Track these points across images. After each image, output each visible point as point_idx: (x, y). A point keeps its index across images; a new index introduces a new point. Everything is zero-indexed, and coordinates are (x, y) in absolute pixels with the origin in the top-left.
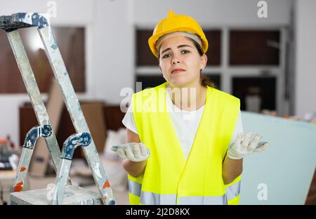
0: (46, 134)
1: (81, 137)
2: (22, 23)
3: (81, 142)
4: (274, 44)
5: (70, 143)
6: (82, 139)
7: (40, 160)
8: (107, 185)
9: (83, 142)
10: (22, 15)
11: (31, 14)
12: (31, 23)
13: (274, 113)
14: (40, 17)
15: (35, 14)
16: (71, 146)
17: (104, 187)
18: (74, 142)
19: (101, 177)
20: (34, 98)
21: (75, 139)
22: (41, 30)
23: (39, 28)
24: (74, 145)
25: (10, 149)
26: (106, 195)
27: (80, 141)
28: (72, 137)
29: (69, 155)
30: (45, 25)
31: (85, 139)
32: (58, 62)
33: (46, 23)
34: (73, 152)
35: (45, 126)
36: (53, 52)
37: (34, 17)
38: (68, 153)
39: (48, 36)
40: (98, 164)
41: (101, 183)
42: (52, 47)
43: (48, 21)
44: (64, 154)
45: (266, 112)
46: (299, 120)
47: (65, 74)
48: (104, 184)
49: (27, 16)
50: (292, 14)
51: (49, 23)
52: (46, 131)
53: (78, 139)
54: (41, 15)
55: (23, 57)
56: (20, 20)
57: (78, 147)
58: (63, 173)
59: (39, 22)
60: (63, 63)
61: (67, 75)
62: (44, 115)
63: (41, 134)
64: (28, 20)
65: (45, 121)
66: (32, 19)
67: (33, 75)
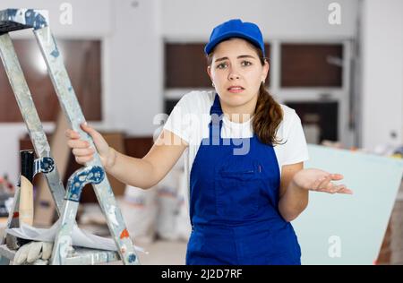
0: (46, 169)
1: (90, 172)
2: (12, 22)
3: (92, 178)
4: (336, 61)
5: (76, 180)
6: (92, 175)
7: (46, 204)
8: (125, 234)
9: (94, 178)
10: (12, 12)
11: (24, 11)
12: (24, 22)
13: (337, 144)
14: (36, 15)
15: (29, 11)
16: (77, 184)
17: (121, 237)
18: (81, 179)
19: (117, 224)
20: (30, 121)
21: (83, 174)
22: (38, 32)
23: (35, 29)
24: (81, 182)
25: (7, 191)
26: (124, 247)
27: (89, 177)
28: (78, 172)
29: (75, 196)
30: (43, 26)
31: (96, 175)
32: (60, 75)
33: (44, 23)
34: (80, 191)
35: (45, 159)
36: (53, 61)
37: (29, 15)
38: (74, 192)
39: (47, 39)
40: (113, 207)
41: (117, 232)
42: (52, 54)
43: (47, 20)
44: (68, 194)
45: (327, 143)
46: (368, 153)
47: (70, 89)
48: (121, 233)
49: (18, 13)
50: (359, 23)
51: (48, 24)
52: (47, 165)
53: (88, 174)
54: (37, 12)
55: (15, 69)
56: (10, 19)
57: (86, 185)
58: (67, 218)
59: (35, 22)
60: (67, 75)
61: (73, 91)
62: (44, 144)
63: (40, 170)
64: (20, 18)
65: (45, 152)
66: (26, 18)
67: (29, 93)
